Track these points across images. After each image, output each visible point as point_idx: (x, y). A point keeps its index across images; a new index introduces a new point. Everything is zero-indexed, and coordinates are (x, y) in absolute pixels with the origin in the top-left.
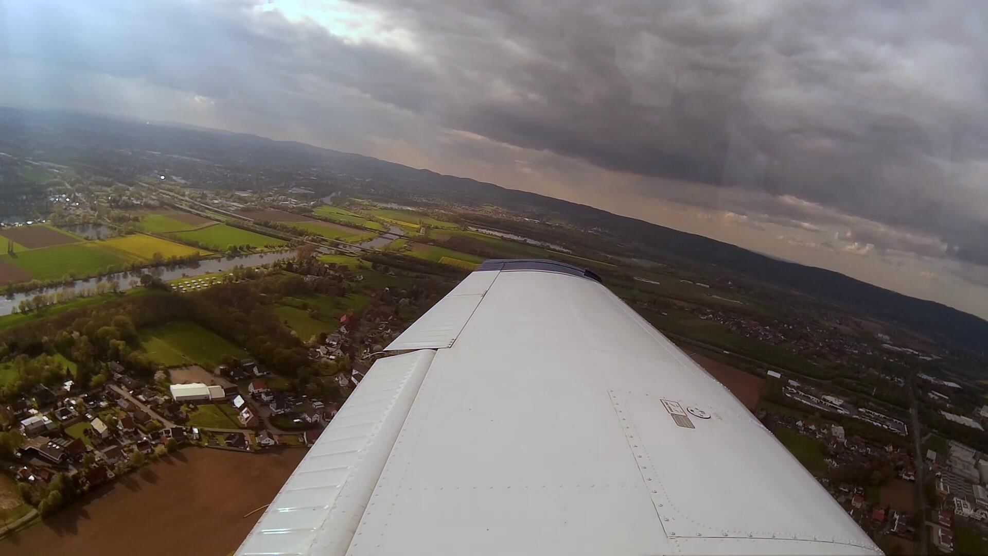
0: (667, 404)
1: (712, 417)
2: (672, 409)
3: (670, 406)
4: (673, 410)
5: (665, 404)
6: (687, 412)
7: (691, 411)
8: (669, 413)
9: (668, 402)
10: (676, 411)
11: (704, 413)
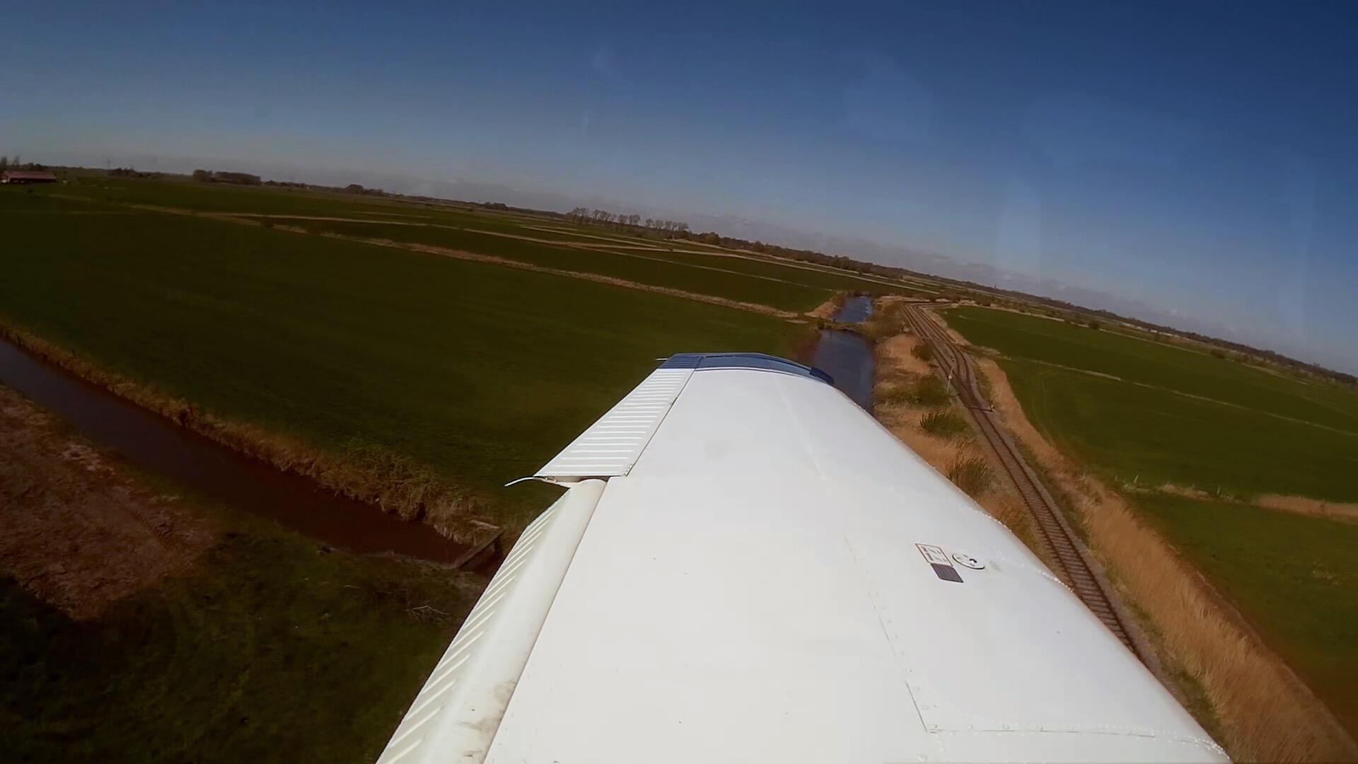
0: (925, 550)
1: (986, 567)
2: (932, 556)
3: (930, 552)
4: (933, 558)
5: (923, 550)
6: (951, 559)
7: (958, 558)
8: (928, 562)
9: (926, 547)
10: (937, 559)
11: (975, 562)
